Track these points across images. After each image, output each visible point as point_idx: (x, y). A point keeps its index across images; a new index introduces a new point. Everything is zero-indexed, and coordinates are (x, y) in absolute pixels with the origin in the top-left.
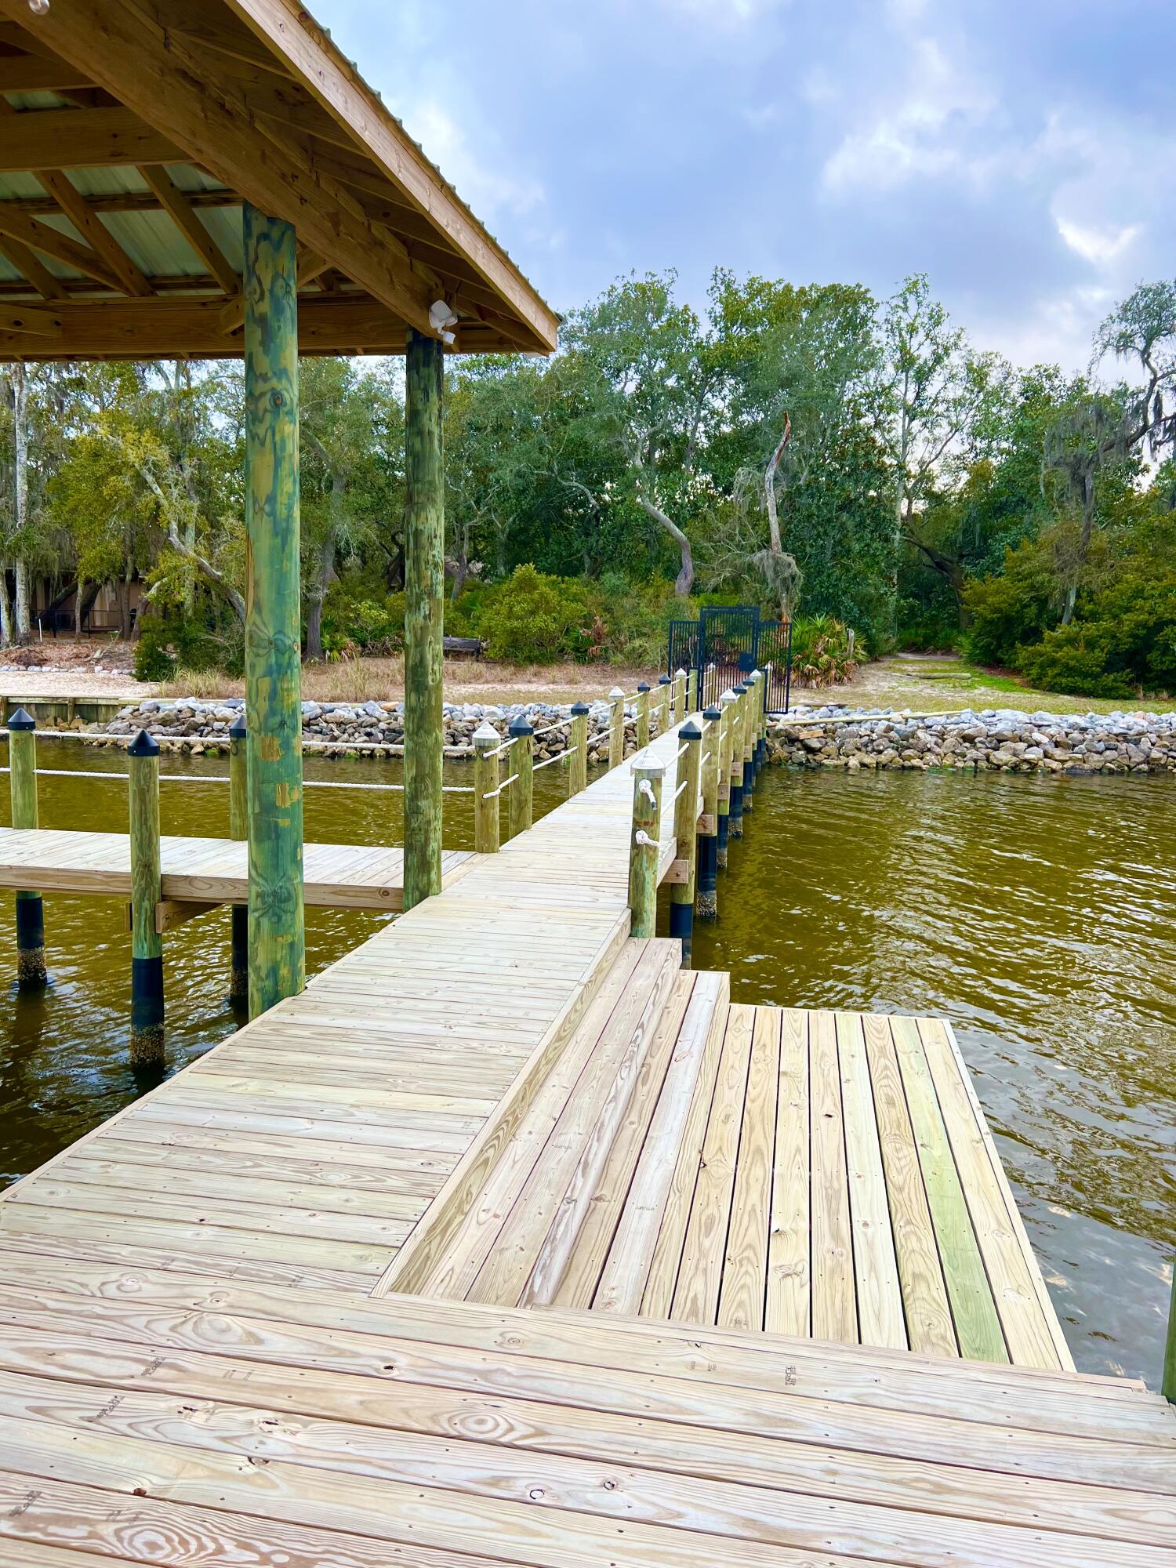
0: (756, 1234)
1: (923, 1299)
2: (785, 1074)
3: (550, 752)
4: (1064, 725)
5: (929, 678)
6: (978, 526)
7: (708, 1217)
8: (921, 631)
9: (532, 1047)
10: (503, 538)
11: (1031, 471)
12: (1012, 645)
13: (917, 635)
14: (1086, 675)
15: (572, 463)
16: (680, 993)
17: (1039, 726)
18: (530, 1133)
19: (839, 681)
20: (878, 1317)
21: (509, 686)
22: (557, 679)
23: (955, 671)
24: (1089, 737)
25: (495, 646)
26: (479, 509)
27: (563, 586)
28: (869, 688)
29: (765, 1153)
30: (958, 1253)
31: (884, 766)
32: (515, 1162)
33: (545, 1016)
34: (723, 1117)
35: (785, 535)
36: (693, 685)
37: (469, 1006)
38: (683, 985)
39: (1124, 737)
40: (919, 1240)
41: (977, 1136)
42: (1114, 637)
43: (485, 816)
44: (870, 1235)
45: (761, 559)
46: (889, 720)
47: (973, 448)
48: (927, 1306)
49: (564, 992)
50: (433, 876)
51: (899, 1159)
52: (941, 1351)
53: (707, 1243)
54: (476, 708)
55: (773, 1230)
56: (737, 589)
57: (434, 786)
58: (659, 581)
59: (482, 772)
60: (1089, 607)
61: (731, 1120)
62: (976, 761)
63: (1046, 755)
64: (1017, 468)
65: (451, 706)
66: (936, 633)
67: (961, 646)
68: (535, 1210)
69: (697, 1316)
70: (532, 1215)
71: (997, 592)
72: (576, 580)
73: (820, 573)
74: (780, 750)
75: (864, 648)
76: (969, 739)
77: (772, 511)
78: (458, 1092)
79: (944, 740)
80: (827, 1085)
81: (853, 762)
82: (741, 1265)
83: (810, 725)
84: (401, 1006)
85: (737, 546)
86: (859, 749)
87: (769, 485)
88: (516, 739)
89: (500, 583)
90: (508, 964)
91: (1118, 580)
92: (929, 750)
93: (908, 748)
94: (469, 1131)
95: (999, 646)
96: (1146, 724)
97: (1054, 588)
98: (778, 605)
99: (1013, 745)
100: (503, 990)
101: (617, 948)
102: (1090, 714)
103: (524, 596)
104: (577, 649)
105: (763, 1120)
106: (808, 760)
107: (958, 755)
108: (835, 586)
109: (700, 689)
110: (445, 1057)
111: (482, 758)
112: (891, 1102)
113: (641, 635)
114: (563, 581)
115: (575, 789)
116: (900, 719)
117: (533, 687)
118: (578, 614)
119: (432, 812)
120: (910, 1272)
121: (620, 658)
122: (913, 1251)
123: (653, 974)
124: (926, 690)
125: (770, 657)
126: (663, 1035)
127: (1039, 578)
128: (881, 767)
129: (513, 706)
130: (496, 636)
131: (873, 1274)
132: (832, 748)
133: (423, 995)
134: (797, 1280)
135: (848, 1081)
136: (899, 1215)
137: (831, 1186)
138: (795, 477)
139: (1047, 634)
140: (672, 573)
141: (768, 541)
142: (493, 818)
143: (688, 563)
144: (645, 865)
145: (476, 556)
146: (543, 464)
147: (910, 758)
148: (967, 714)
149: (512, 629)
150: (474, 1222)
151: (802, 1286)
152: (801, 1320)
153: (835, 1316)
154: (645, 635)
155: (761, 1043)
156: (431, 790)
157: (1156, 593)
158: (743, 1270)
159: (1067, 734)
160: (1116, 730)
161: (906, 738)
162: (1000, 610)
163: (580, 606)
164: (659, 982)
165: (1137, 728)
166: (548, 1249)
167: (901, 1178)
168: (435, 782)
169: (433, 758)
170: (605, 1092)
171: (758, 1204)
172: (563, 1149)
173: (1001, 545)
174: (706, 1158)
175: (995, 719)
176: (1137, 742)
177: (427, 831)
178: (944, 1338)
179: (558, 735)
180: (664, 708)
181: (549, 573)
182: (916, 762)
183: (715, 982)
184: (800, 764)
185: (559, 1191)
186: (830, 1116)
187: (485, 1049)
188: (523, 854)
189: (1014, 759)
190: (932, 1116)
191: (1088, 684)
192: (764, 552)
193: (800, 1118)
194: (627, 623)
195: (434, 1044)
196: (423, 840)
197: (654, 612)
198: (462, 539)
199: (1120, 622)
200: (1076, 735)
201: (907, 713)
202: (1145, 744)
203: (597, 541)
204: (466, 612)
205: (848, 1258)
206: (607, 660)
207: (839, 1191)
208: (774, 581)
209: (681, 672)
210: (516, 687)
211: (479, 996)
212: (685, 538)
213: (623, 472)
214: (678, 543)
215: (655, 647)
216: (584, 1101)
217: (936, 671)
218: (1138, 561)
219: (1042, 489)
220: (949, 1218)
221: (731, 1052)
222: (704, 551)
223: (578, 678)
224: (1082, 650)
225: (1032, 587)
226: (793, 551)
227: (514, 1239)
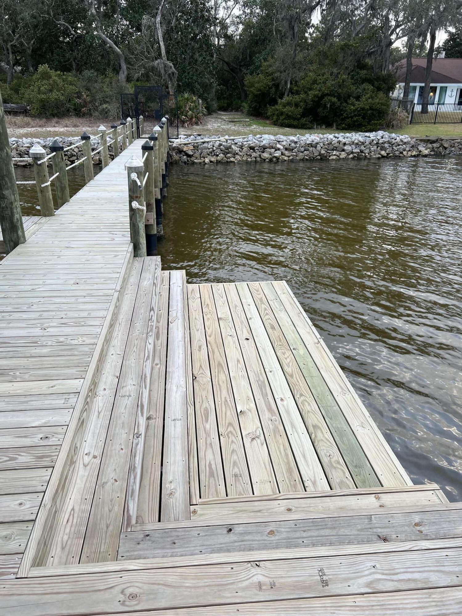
0: (230, 415)
1: (322, 440)
2: (221, 319)
3: (70, 161)
4: (288, 141)
5: (233, 122)
6: (248, 51)
7: (205, 410)
8: (226, 101)
9: (97, 336)
10: (29, 52)
11: (270, 24)
12: (265, 106)
13: (224, 103)
14: (295, 119)
15: (60, 11)
16: (164, 284)
17: (279, 142)
18: (105, 389)
19: (197, 124)
20: (304, 456)
21: (44, 129)
22: (68, 125)
23: (242, 118)
24: (298, 145)
25: (34, 109)
26: (15, 36)
27: (64, 77)
28: (209, 127)
29: (223, 364)
30: (329, 408)
31: (220, 162)
32: (99, 413)
33: (101, 314)
34: (198, 348)
35: (167, 52)
36: (135, 126)
37: (54, 313)
38: (164, 279)
39: (311, 145)
40: (309, 404)
41: (316, 341)
42: (305, 102)
43: (44, 196)
44: (285, 405)
45: (158, 64)
46: (220, 141)
47: (244, 12)
48: (325, 445)
49: (108, 298)
50: (20, 233)
51: (286, 359)
52: (340, 471)
53: (208, 426)
54: (29, 140)
55: (239, 412)
56: (148, 80)
57: (11, 182)
58: (111, 75)
59: (38, 173)
60: (295, 88)
61: (202, 349)
62: (256, 158)
63: (282, 154)
64: (264, 22)
65: (16, 139)
66: (232, 102)
67: (244, 107)
68: (118, 447)
69: (214, 477)
70: (117, 451)
71: (259, 82)
72: (70, 74)
73: (184, 72)
74: (176, 157)
75: (206, 108)
76: (252, 148)
77: (161, 39)
78: (57, 376)
79: (242, 149)
80: (242, 322)
81: (207, 160)
82: (229, 438)
83: (187, 144)
84: (11, 318)
85: (146, 57)
86: (209, 155)
87: (158, 25)
88: (54, 153)
89: (32, 76)
90: (72, 282)
91: (306, 75)
92: (237, 154)
93: (229, 153)
94: (69, 405)
95: (260, 107)
96: (319, 139)
97: (282, 80)
98: (167, 87)
99: (270, 150)
100: (73, 300)
101: (130, 265)
102: (298, 136)
103: (44, 82)
104: (75, 110)
105: (217, 347)
106: (188, 160)
107: (248, 155)
108: (192, 78)
109: (138, 128)
110: (45, 351)
111: (37, 164)
112: (273, 328)
113: (106, 102)
114: (64, 75)
115: (88, 179)
116: (224, 140)
117: (57, 129)
118: (74, 91)
119: (13, 197)
120: (311, 425)
121: (97, 114)
122: (308, 411)
123: (151, 277)
124: (232, 127)
125: (167, 113)
126: (161, 309)
127: (276, 75)
128: (218, 162)
129: (48, 139)
130: (34, 103)
131: (294, 430)
132: (197, 154)
133: (25, 308)
134: (259, 441)
135: (250, 318)
136: (296, 391)
137: (259, 380)
138: (169, 22)
139: (279, 101)
140: (117, 70)
141: (160, 55)
142: (49, 197)
143: (124, 66)
144: (138, 219)
145: (17, 63)
146: (45, 11)
147: (229, 158)
148: (251, 137)
149: (41, 99)
150: (81, 466)
151: (262, 444)
152: (268, 467)
153: (284, 460)
154: (107, 102)
155: (206, 304)
156: (9, 184)
157: (322, 81)
158: (230, 441)
159: (290, 145)
160: (308, 142)
161: (227, 149)
162: (260, 90)
163: (74, 87)
164: (155, 281)
165: (316, 141)
166: (132, 477)
167: (290, 369)
168: (11, 179)
169: (7, 165)
170: (142, 354)
171: (228, 397)
172: (127, 398)
173: (258, 59)
174: (195, 373)
175: (262, 139)
176: (316, 147)
177: (12, 209)
178: (338, 463)
179: (73, 152)
180: (124, 137)
181: (56, 70)
182: (232, 159)
183: (178, 276)
184: (185, 163)
185: (130, 430)
186: (248, 339)
187: (69, 341)
188: (68, 216)
189: (270, 156)
190: (294, 333)
191: (295, 123)
192: (159, 60)
193: (234, 342)
194: (99, 96)
195: (36, 343)
196: (10, 213)
197: (111, 90)
198: (8, 53)
199: (308, 95)
200: (293, 145)
201: (227, 137)
202: (319, 148)
203: (78, 54)
204: (17, 91)
205: (279, 423)
206: (91, 115)
207: (264, 382)
208: (165, 75)
209: (129, 119)
210: (48, 129)
211: (58, 306)
212: (121, 53)
213: (85, 18)
214: (118, 55)
215: (113, 107)
216: (132, 362)
217: (235, 118)
218: (314, 67)
219: (274, 33)
220: (319, 389)
221: (193, 310)
222: (131, 60)
223: (78, 124)
224: (293, 108)
225: (273, 79)
226: (172, 61)
227: (110, 474)
